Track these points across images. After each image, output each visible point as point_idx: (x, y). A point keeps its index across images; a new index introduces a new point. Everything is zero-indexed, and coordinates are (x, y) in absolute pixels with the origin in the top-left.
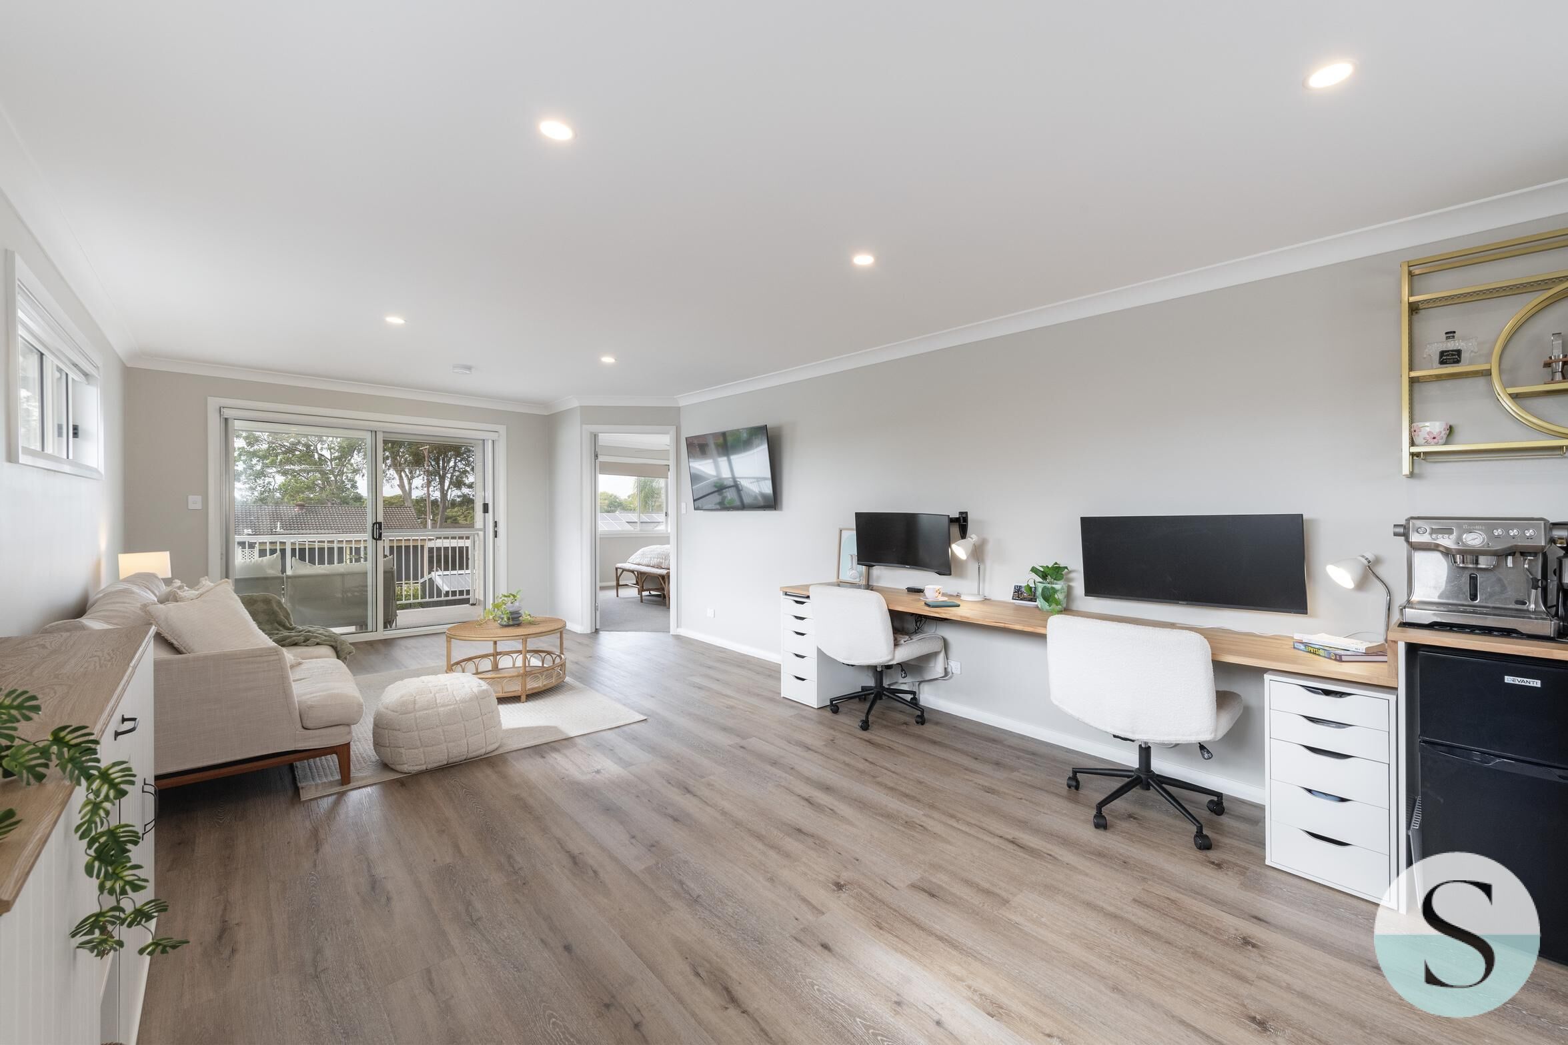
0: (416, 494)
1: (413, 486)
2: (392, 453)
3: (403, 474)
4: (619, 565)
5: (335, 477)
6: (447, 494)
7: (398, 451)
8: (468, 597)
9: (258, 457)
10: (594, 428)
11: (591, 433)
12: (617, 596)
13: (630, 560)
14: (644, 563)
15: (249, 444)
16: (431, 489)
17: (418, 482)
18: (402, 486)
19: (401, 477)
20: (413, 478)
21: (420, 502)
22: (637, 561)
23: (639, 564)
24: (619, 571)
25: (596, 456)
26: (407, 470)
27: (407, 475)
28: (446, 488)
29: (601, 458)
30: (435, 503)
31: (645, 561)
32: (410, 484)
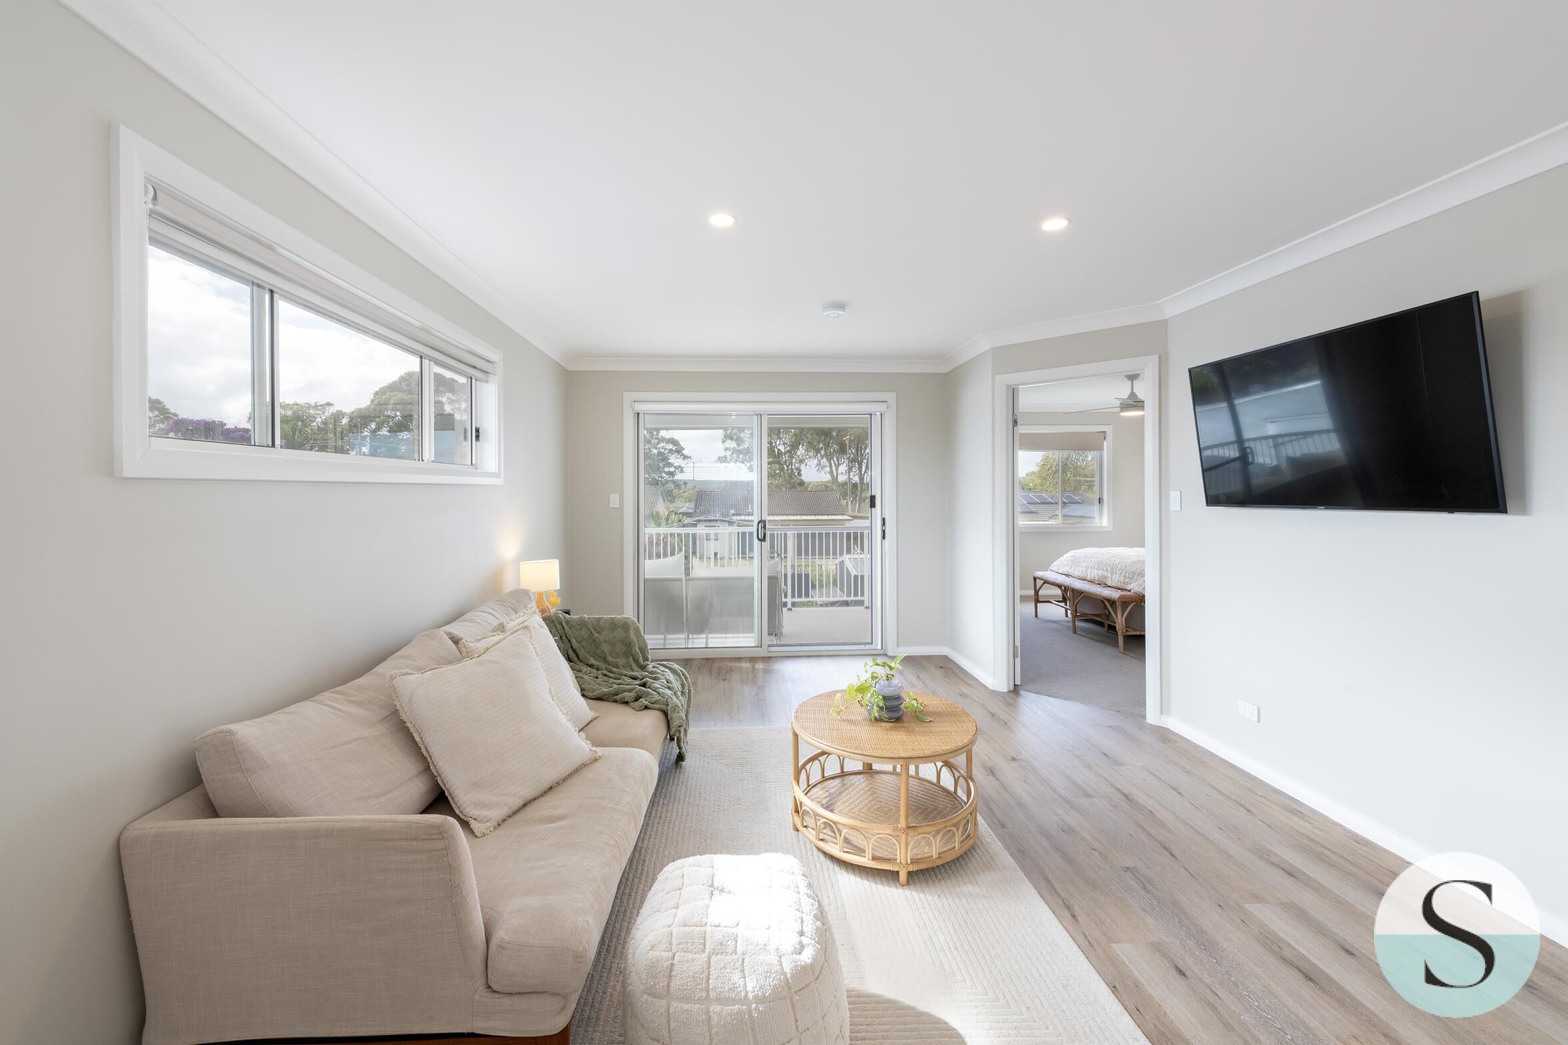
0: (842, 478)
1: (839, 472)
2: (824, 444)
3: (832, 462)
4: (1039, 574)
5: (788, 466)
6: (863, 478)
7: (829, 443)
8: (862, 598)
9: (742, 454)
10: (1012, 378)
11: (1008, 386)
12: (1036, 616)
13: (1055, 565)
14: (1076, 574)
15: (738, 445)
16: (852, 474)
17: (843, 468)
18: (831, 472)
19: (830, 464)
20: (839, 465)
21: (844, 484)
22: (1065, 570)
23: (1068, 575)
24: (1039, 583)
25: (1015, 423)
26: (835, 459)
27: (834, 462)
28: (863, 473)
29: (1022, 429)
30: (855, 485)
31: (1077, 572)
32: (837, 470)
